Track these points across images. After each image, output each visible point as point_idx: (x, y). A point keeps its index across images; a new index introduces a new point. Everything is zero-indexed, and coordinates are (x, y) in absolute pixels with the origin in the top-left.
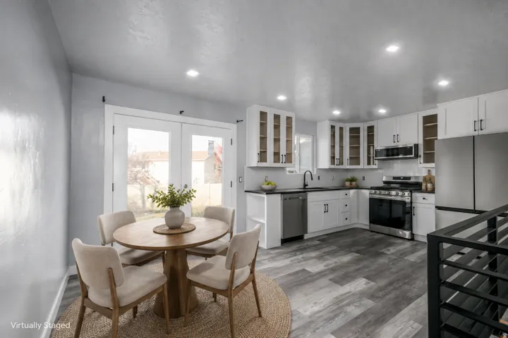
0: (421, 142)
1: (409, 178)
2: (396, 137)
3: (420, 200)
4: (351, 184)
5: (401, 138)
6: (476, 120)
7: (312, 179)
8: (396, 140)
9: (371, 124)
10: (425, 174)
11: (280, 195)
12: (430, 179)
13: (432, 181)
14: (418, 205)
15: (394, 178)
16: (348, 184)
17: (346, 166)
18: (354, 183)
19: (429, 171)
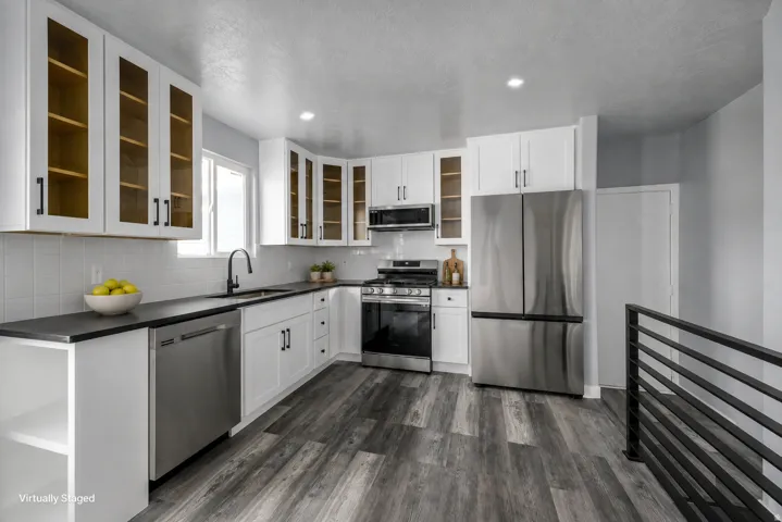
0: (438, 201)
1: (417, 263)
2: (402, 191)
3: (444, 301)
4: (322, 277)
5: (409, 191)
6: (518, 170)
7: (250, 272)
8: (401, 197)
9: (359, 163)
10: (447, 256)
11: (145, 330)
12: (455, 266)
13: (460, 267)
14: (441, 310)
15: (396, 263)
16: (315, 276)
17: (318, 240)
18: (328, 275)
19: (453, 251)
